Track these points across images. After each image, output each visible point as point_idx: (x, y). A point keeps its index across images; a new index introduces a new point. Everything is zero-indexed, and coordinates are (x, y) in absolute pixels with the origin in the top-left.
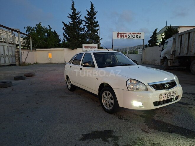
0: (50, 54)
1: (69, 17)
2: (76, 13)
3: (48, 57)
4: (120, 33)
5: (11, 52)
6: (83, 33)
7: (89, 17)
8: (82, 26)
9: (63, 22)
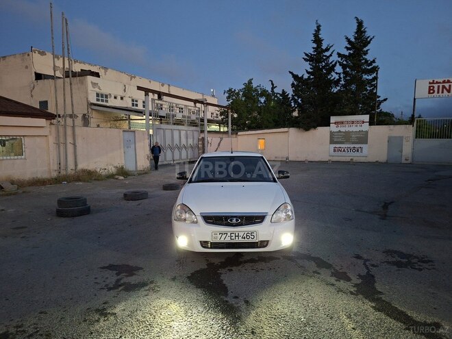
0: (262, 141)
1: (305, 59)
2: (324, 47)
3: (257, 147)
4: (437, 83)
5: (192, 140)
6: (335, 90)
7: (351, 52)
8: (334, 76)
9: (290, 72)
